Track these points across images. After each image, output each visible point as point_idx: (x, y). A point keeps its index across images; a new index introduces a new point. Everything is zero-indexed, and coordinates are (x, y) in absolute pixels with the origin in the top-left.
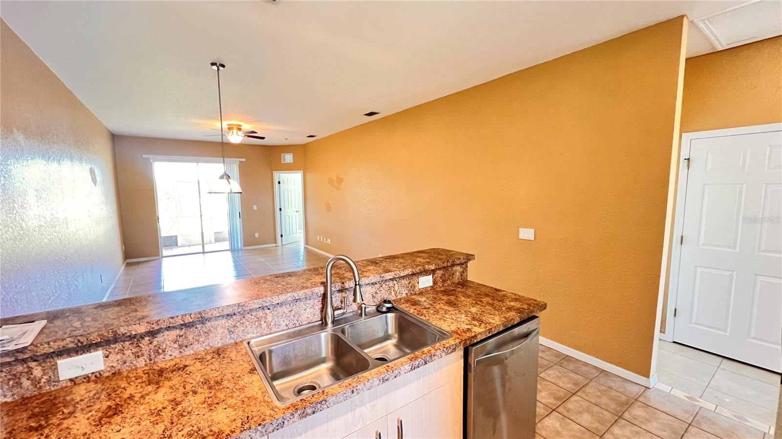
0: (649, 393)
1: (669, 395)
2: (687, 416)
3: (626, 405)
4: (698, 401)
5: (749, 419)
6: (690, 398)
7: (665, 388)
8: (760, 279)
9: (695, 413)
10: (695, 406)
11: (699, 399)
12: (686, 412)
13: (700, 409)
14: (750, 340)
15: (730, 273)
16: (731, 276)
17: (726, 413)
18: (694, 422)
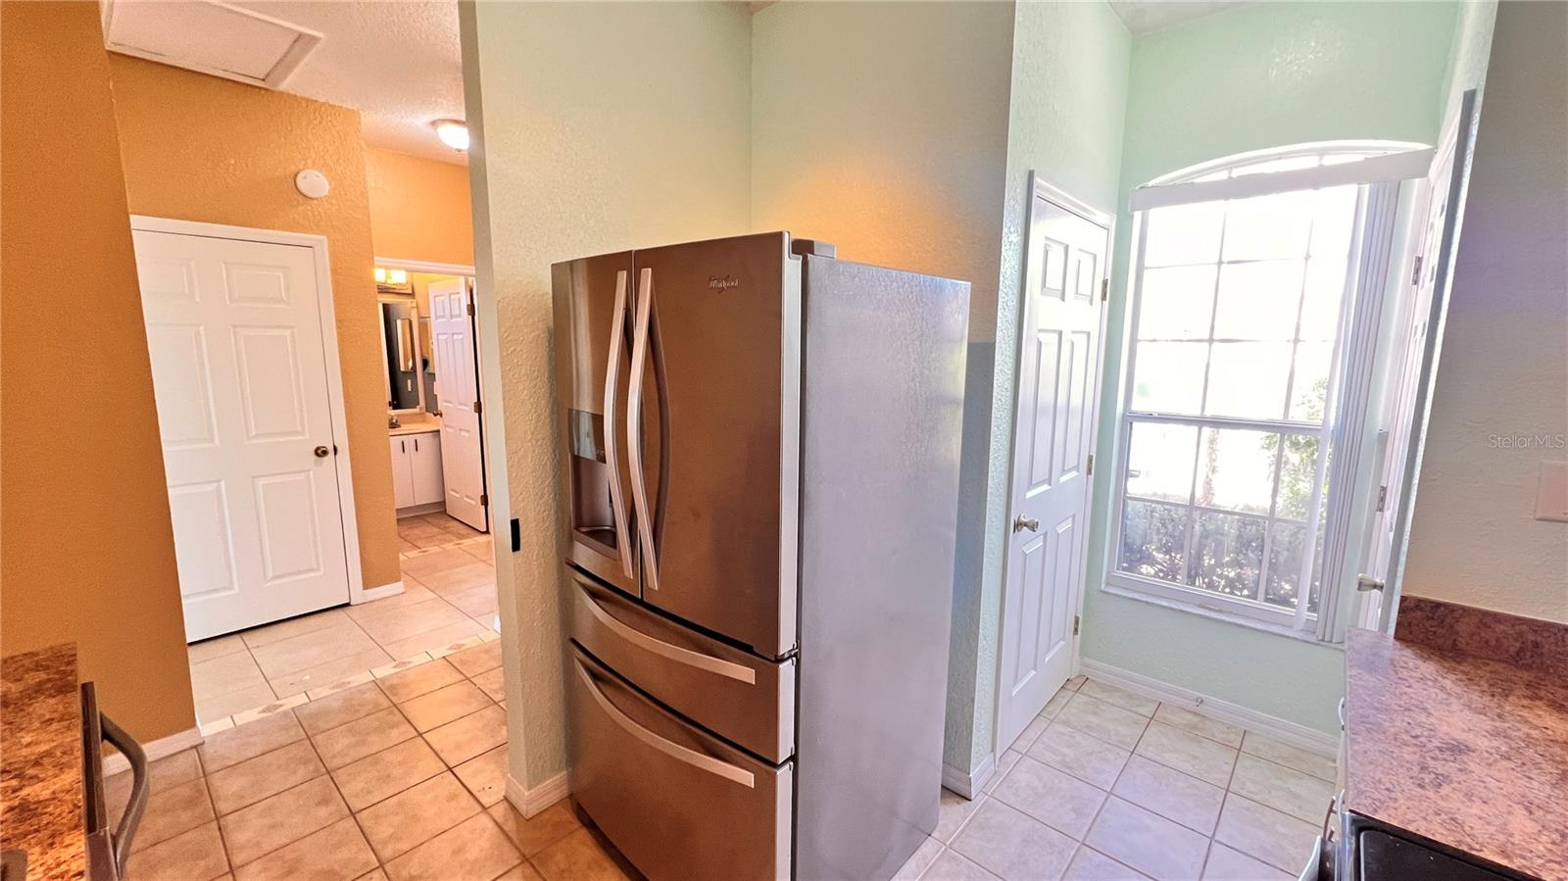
0: (209, 751)
1: (238, 730)
2: (293, 733)
3: (201, 795)
4: (281, 706)
5: (347, 680)
6: (268, 709)
7: (225, 724)
8: (260, 482)
9: (296, 720)
10: (285, 714)
11: (278, 703)
12: (287, 728)
13: (294, 712)
14: (269, 584)
15: (215, 485)
16: (218, 490)
17: (325, 692)
18: (307, 730)
